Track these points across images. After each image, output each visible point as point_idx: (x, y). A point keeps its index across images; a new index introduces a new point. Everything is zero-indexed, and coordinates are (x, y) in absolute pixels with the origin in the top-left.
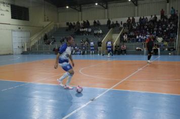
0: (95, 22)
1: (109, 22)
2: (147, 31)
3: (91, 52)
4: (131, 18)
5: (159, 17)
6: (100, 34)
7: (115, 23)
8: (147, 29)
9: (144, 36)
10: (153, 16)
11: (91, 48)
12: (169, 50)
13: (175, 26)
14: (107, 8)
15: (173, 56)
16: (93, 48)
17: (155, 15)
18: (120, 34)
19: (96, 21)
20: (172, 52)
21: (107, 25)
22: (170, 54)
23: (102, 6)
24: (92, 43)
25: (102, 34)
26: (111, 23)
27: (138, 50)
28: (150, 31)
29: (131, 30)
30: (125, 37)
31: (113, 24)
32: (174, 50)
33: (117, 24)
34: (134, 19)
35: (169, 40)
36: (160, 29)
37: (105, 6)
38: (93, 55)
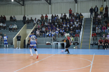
0: (11, 18)
1: (24, 18)
2: (57, 27)
3: (5, 46)
4: (44, 15)
5: (68, 15)
6: (15, 29)
7: (30, 19)
8: (57, 25)
9: (54, 31)
10: (63, 14)
11: (5, 42)
12: (74, 44)
13: (80, 23)
14: (23, 5)
15: (77, 50)
16: (7, 42)
17: (65, 14)
18: (32, 30)
19: (13, 16)
20: (76, 46)
21: (23, 21)
22: (74, 48)
23: (19, 3)
24: (5, 38)
25: (17, 29)
26: (27, 19)
27: (48, 44)
28: (59, 27)
29: (43, 25)
30: (38, 32)
31: (28, 20)
32: (78, 44)
33: (32, 20)
34: (46, 17)
35: (75, 35)
36: (68, 26)
37: (21, 3)
38: (8, 49)
